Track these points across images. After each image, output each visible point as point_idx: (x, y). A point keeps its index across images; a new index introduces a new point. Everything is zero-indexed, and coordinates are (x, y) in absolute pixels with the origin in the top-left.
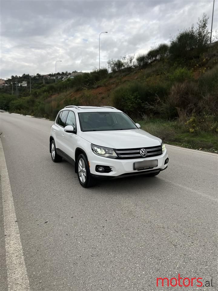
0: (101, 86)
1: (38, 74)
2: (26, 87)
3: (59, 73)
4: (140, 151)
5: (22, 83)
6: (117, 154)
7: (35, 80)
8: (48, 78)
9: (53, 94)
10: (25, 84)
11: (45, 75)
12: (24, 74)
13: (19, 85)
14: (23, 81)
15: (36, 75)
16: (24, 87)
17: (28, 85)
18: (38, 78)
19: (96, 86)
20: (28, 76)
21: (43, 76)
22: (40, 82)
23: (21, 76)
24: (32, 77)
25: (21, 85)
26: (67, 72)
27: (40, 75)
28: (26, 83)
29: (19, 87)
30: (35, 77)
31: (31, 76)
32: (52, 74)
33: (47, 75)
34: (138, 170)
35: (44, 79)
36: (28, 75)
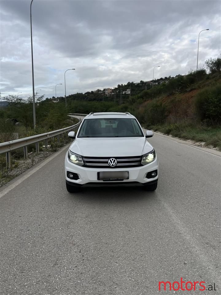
0: (195, 89)
1: (141, 81)
2: (129, 94)
3: (162, 78)
4: (108, 160)
5: (126, 91)
6: (84, 162)
7: (138, 87)
8: (151, 84)
9: (146, 100)
10: (128, 92)
11: (148, 82)
12: (129, 82)
13: (124, 92)
14: (127, 89)
15: (139, 82)
16: (127, 94)
17: (131, 93)
18: (141, 85)
19: (189, 89)
20: (132, 84)
21: (146, 83)
22: (143, 88)
23: (126, 84)
24: (136, 84)
25: (125, 93)
26: (170, 77)
27: (143, 82)
28: (130, 90)
29: (123, 95)
30: (138, 84)
31: (134, 84)
32: (155, 80)
33: (150, 81)
34: (104, 180)
35: (147, 86)
36: (132, 82)
